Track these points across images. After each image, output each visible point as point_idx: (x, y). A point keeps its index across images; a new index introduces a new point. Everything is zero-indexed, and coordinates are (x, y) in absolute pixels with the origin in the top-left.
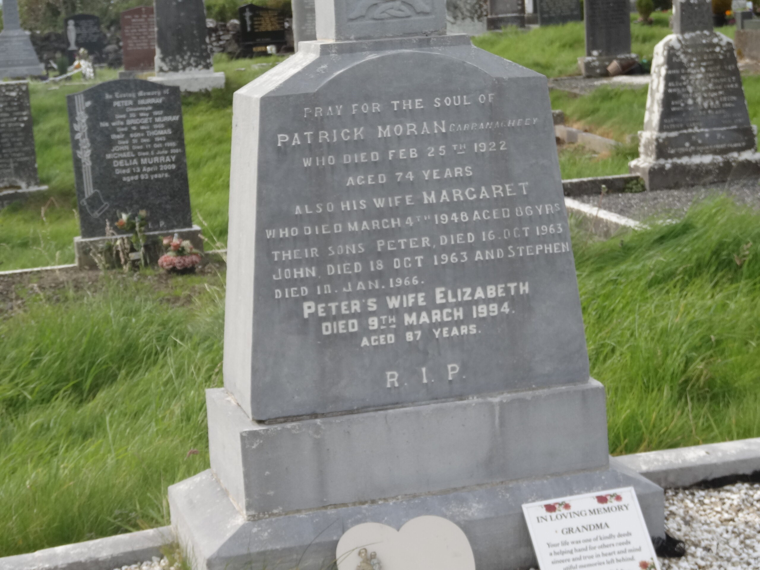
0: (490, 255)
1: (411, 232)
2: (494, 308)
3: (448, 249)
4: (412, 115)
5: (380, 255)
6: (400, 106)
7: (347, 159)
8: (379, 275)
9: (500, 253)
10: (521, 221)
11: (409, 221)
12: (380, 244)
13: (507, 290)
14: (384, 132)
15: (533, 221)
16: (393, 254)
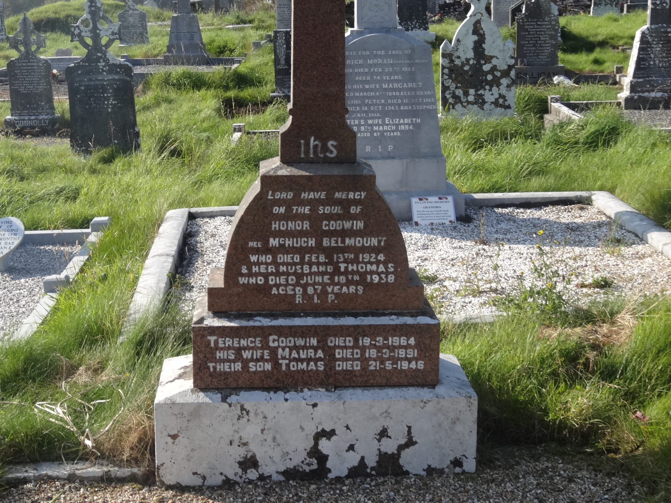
0: (406, 108)
1: (377, 97)
2: (407, 127)
3: (391, 105)
4: (381, 56)
5: (366, 105)
6: (376, 53)
7: (356, 70)
8: (366, 112)
9: (410, 107)
10: (418, 97)
11: (377, 94)
12: (366, 101)
13: (412, 121)
14: (370, 62)
15: (422, 97)
16: (371, 105)
